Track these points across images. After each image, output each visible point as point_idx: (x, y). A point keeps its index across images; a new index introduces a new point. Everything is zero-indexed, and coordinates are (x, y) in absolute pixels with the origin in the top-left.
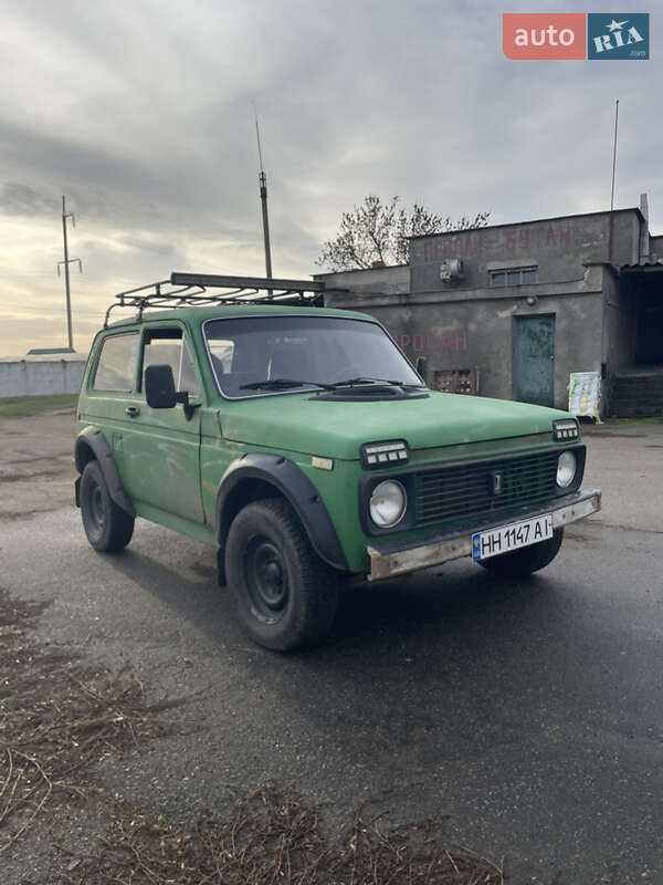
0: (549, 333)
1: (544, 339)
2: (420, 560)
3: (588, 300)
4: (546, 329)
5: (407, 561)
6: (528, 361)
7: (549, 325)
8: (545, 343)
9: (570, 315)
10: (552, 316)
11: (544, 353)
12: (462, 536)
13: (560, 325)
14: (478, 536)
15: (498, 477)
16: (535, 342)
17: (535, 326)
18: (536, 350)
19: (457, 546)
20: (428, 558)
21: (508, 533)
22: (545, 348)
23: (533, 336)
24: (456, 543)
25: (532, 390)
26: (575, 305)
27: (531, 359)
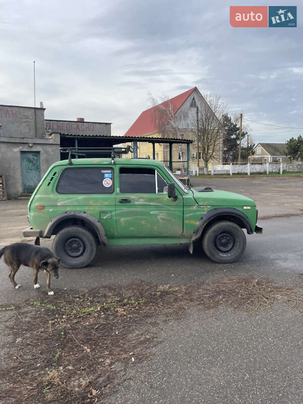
0: (37, 160)
1: (35, 162)
3: (54, 147)
4: (35, 158)
6: (28, 172)
7: (36, 156)
8: (35, 164)
9: (47, 152)
10: (39, 152)
11: (35, 168)
13: (43, 157)
16: (31, 163)
17: (31, 156)
18: (31, 167)
22: (36, 166)
23: (30, 161)
25: (31, 184)
26: (49, 149)
27: (29, 171)
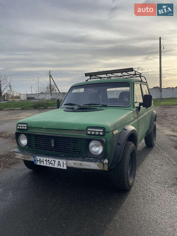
2: (20, 157)
5: (18, 156)
12: (31, 155)
14: (36, 157)
15: (53, 141)
19: (30, 157)
20: (23, 157)
21: (46, 160)
24: (30, 156)
